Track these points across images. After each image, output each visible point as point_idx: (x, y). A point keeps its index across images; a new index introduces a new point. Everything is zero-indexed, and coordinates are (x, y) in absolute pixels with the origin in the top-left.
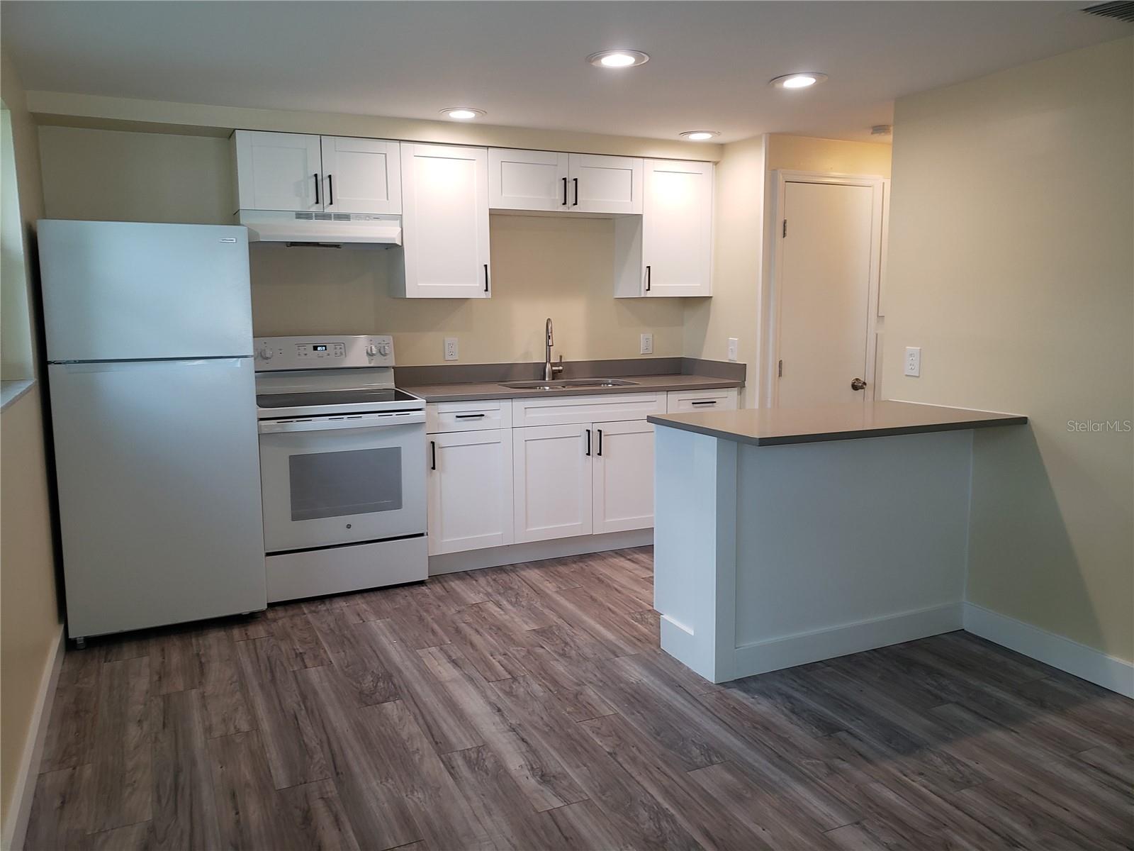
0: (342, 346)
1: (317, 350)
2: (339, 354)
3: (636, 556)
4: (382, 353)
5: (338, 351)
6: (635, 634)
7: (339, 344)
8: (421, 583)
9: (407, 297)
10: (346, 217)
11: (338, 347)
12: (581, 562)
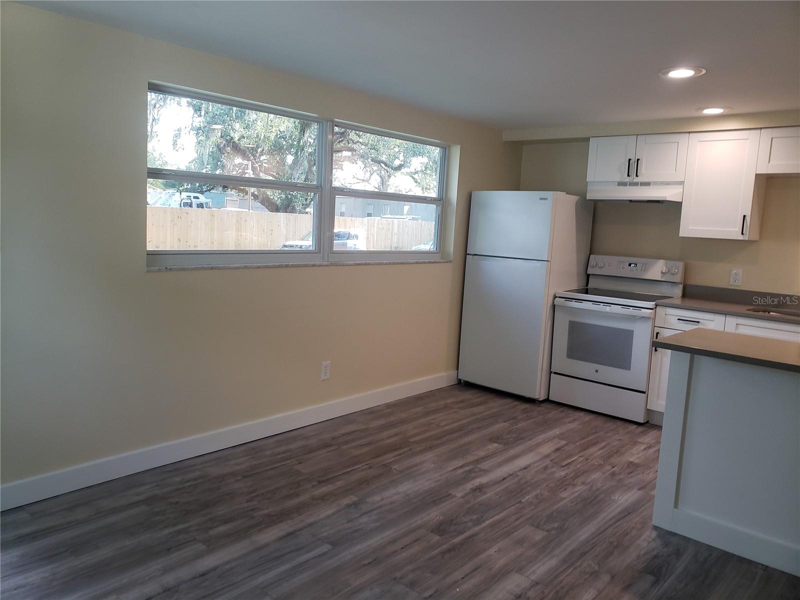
0: (647, 265)
1: (631, 266)
2: (644, 270)
9: (681, 236)
10: (648, 184)
11: (644, 266)
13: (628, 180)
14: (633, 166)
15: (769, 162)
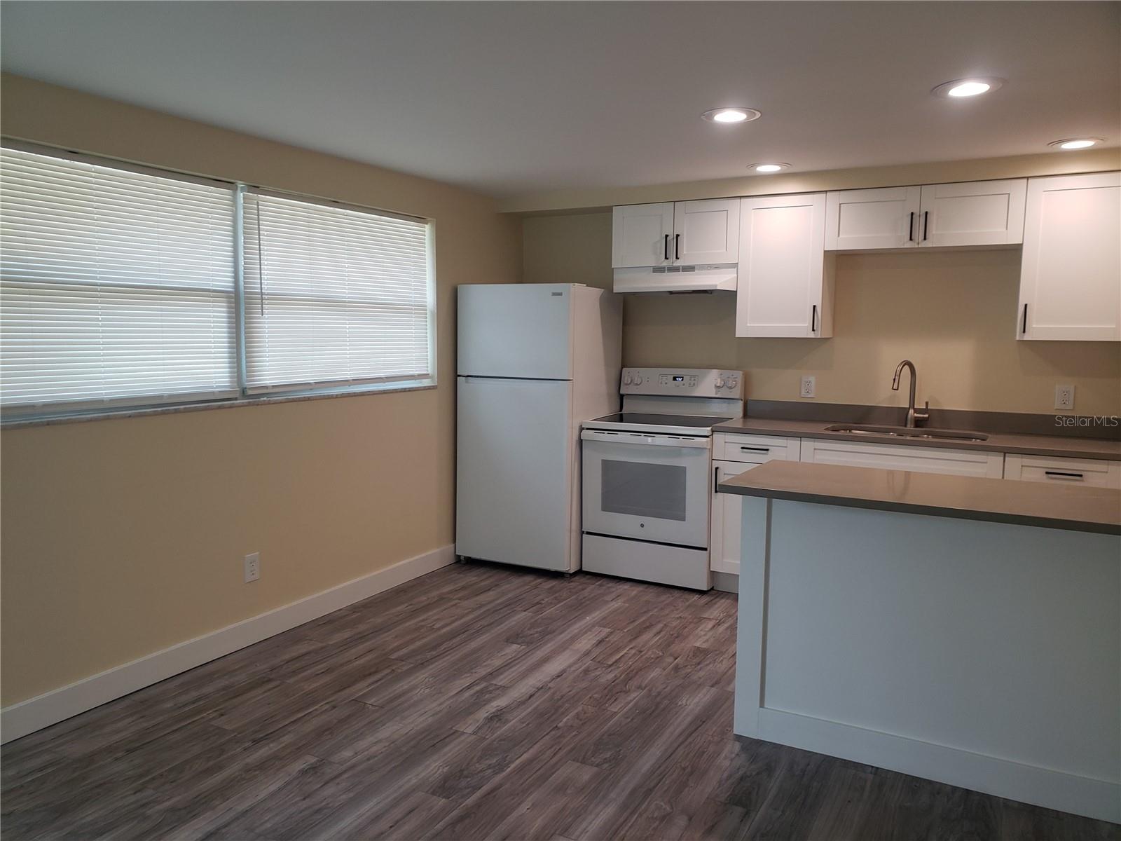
0: (697, 378)
1: (675, 380)
2: (692, 385)
5: (692, 382)
7: (694, 376)
9: (737, 336)
10: (691, 269)
11: (693, 379)
13: (665, 263)
14: (671, 245)
15: (839, 236)
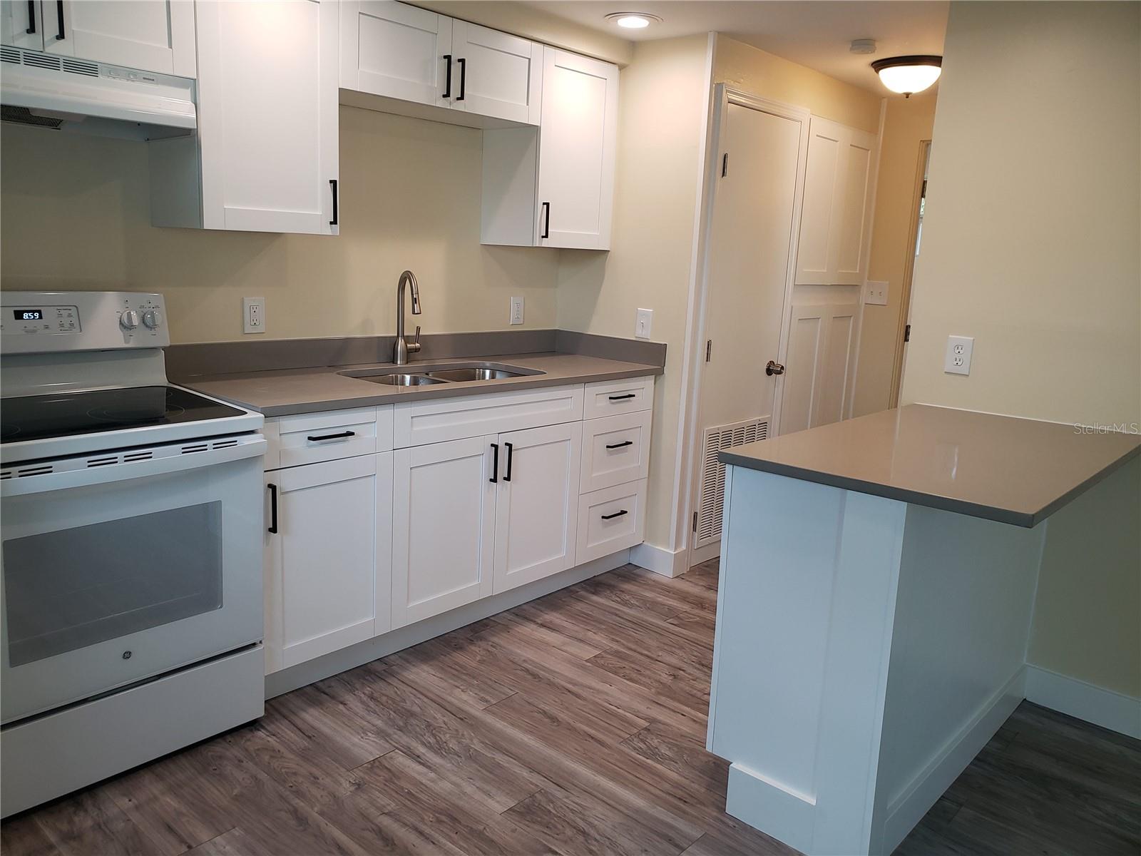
0: (74, 311)
1: (22, 318)
2: (67, 326)
3: (547, 617)
4: (148, 324)
5: (66, 321)
6: (667, 786)
7: (67, 307)
8: (253, 725)
9: (205, 228)
10: (88, 69)
11: (65, 313)
12: (481, 639)
13: (25, 43)
15: (358, 67)
